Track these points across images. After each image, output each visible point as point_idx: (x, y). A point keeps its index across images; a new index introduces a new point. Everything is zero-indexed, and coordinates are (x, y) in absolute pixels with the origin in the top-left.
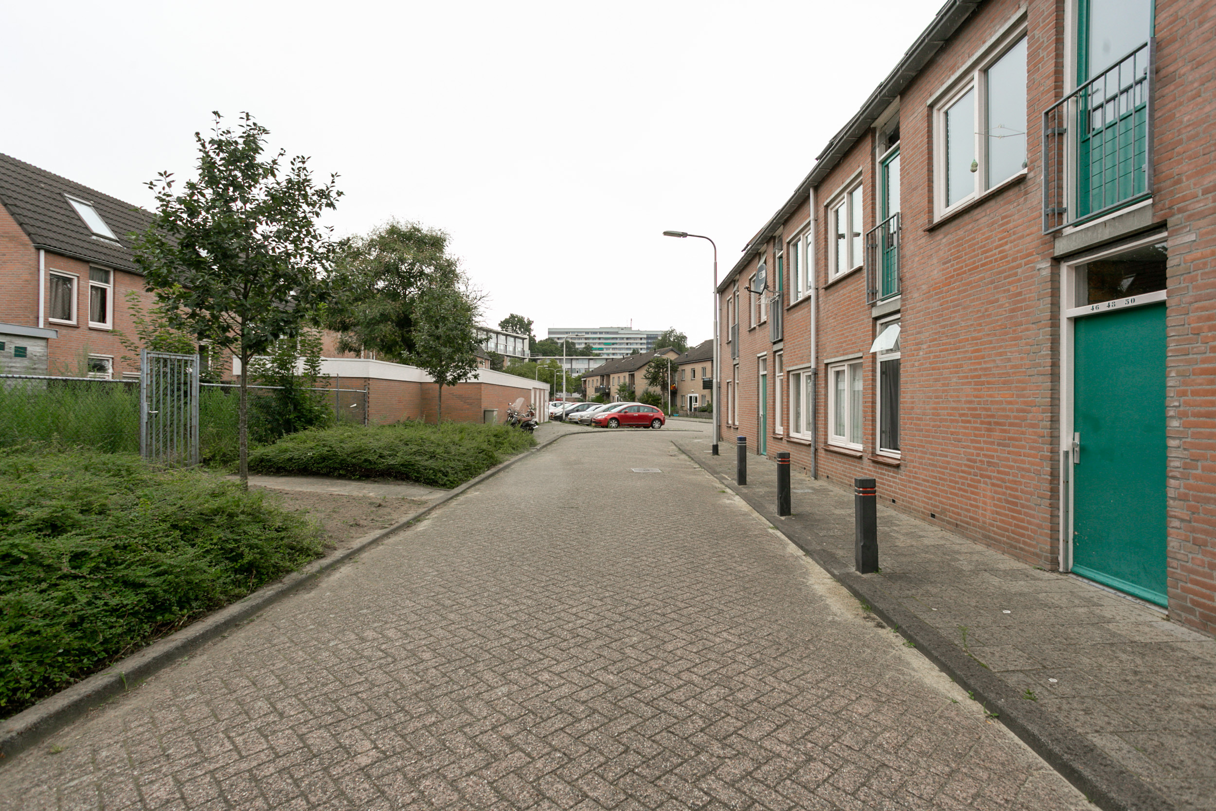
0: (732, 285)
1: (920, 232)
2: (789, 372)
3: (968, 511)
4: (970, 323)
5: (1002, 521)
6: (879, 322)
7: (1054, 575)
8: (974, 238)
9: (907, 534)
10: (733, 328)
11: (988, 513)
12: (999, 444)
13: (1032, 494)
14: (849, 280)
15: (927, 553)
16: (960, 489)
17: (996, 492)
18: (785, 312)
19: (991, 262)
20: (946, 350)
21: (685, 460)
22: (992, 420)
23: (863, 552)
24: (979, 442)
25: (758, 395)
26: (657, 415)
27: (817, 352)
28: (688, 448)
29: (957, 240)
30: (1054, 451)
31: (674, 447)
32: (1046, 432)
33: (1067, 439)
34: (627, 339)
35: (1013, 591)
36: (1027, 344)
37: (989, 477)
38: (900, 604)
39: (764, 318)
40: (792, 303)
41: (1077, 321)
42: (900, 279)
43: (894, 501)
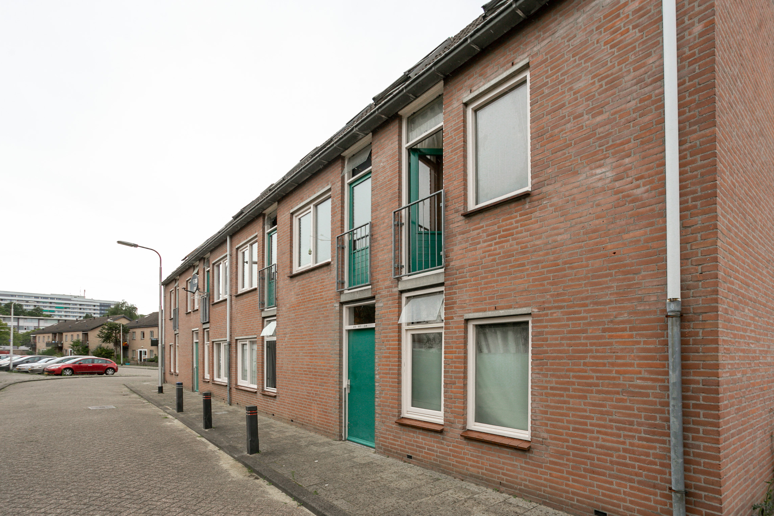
0: (174, 282)
1: (286, 277)
2: (213, 342)
3: (307, 417)
4: (308, 327)
5: (321, 421)
6: (266, 320)
7: (341, 442)
8: (310, 286)
9: (278, 431)
10: (175, 310)
11: (316, 418)
12: (320, 385)
13: (332, 407)
14: (250, 294)
15: (286, 440)
16: (304, 407)
17: (319, 407)
18: (211, 306)
19: (317, 299)
20: (297, 338)
21: (136, 398)
22: (317, 374)
23: (251, 444)
24: (312, 384)
25: (193, 354)
26: (110, 365)
27: (231, 332)
28: (138, 389)
29: (303, 285)
30: (341, 388)
31: (126, 389)
32: (338, 379)
33: (346, 383)
34: (80, 305)
35: (321, 452)
36: (331, 340)
37: (316, 401)
38: (267, 467)
39: (196, 307)
40: (216, 301)
41: (349, 331)
42: (276, 299)
43: (273, 415)
